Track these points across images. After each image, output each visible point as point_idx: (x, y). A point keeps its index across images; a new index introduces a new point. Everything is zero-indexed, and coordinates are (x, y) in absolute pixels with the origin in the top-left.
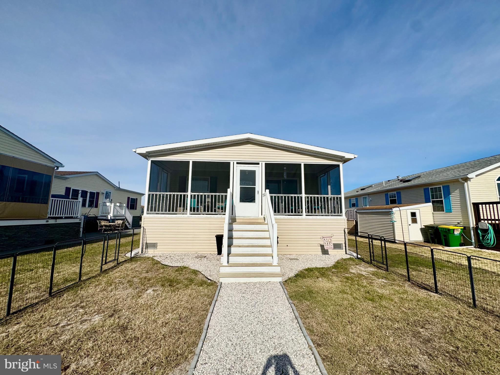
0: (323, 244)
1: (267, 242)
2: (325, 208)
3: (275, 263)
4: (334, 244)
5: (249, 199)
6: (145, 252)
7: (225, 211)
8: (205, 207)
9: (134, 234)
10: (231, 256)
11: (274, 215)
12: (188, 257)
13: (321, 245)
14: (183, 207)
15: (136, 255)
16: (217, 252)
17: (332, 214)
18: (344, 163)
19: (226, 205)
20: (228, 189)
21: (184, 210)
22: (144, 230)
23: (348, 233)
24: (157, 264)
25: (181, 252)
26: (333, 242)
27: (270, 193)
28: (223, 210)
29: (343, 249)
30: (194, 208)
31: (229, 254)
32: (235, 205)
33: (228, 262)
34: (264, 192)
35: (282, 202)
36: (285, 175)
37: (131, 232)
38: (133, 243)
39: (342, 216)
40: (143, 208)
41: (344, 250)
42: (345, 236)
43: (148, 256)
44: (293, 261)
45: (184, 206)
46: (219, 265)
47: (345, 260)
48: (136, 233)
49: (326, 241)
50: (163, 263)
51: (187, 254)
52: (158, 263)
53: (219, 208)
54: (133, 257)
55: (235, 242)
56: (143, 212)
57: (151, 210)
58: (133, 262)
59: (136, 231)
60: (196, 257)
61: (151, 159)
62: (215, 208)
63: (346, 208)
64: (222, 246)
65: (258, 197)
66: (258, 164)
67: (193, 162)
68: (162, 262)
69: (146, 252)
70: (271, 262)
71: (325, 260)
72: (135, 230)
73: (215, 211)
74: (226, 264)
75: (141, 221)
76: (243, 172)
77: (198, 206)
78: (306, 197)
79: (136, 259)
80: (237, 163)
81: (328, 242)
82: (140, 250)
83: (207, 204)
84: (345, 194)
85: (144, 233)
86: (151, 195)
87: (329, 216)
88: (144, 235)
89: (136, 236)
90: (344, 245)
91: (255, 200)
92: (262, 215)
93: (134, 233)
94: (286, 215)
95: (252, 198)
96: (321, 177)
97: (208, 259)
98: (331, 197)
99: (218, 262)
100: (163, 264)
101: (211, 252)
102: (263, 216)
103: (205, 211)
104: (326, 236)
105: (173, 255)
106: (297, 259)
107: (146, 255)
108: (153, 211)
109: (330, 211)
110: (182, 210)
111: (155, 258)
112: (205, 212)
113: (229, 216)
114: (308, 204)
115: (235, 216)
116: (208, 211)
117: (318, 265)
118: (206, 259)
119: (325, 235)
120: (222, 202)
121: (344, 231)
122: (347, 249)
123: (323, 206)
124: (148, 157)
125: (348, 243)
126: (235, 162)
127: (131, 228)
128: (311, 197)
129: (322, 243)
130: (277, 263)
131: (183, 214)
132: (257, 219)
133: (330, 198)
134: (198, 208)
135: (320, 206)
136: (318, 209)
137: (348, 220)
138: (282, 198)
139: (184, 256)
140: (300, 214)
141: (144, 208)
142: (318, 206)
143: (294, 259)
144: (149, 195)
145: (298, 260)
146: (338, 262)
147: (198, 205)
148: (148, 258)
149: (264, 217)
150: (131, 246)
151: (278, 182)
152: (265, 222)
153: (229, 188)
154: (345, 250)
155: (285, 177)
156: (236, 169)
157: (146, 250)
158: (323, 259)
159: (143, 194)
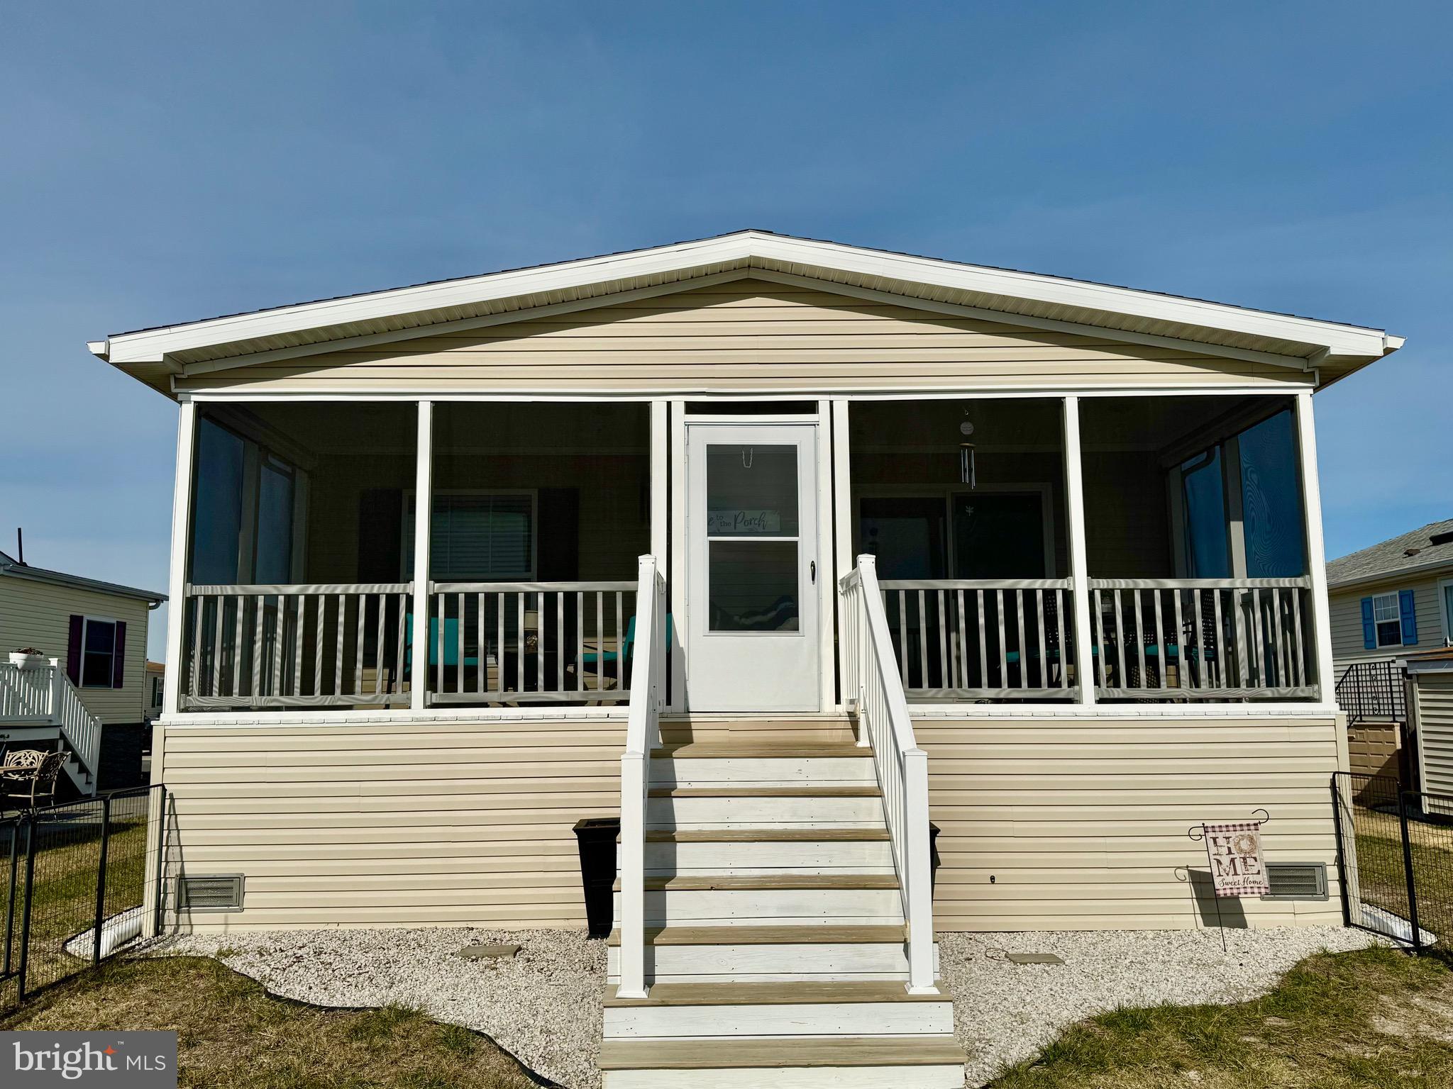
0: (1208, 870)
1: (872, 859)
2: (1212, 657)
3: (923, 984)
4: (1271, 867)
5: (764, 613)
6: (176, 931)
7: (627, 685)
8: (511, 659)
9: (111, 829)
10: (664, 940)
11: (910, 700)
12: (420, 953)
13: (1192, 873)
14: (385, 666)
15: (126, 946)
16: (585, 923)
17: (1254, 692)
18: (1323, 384)
19: (629, 647)
20: (642, 559)
21: (391, 680)
22: (167, 802)
23: (1356, 800)
24: (244, 994)
25: (377, 927)
26: (1266, 854)
27: (882, 574)
28: (615, 676)
29: (1326, 898)
30: (451, 672)
31: (654, 930)
32: (682, 643)
33: (649, 980)
34: (845, 569)
35: (952, 626)
36: (968, 462)
37: (91, 814)
38: (108, 877)
39: (1318, 700)
40: (156, 676)
41: (1336, 902)
42: (1337, 819)
43: (193, 954)
44: (1028, 968)
45: (390, 662)
46: (599, 997)
47: (1341, 959)
48: (122, 819)
50: (281, 992)
51: (412, 936)
52: (250, 987)
53: (590, 667)
54: (110, 959)
55: (688, 859)
56: (157, 701)
57: (205, 690)
58: (109, 984)
59: (121, 808)
60: (466, 955)
61: (195, 398)
62: (570, 669)
63: (1337, 653)
64: (615, 887)
65: (812, 598)
66: (811, 407)
67: (437, 406)
68: (271, 985)
69: (181, 930)
70: (899, 978)
71: (1220, 963)
72: (113, 803)
73: (571, 684)
74: (640, 993)
75: (150, 754)
76: (719, 458)
77: (471, 661)
78: (1097, 594)
79: (127, 969)
80: (691, 408)
82: (144, 918)
83: (526, 646)
84: (1330, 569)
85: (166, 818)
86: (201, 600)
87: (1239, 700)
88: (165, 833)
89: (124, 836)
90: (1333, 872)
91: (797, 615)
92: (838, 701)
93: (112, 820)
94: (979, 701)
95: (782, 606)
96: (1185, 474)
97: (536, 966)
98: (1251, 590)
99: (591, 980)
100: (278, 998)
101: (549, 924)
102: (843, 708)
103: (510, 683)
104: (1223, 823)
105: (334, 945)
106: (1052, 960)
107: (183, 946)
108: (215, 694)
109: (1244, 674)
110: (380, 684)
111: (237, 964)
112: (516, 689)
113: (651, 711)
114: (1106, 631)
115: (682, 709)
116: (531, 685)
117: (1177, 990)
118: (520, 966)
119: (1217, 815)
120: (610, 631)
121: (1329, 792)
122: (1350, 900)
123: (1201, 643)
124: (180, 382)
125: (1359, 859)
126: (679, 404)
127: (92, 790)
128: (1127, 595)
129: (1200, 861)
130: (936, 984)
131: (387, 707)
132: (814, 726)
133: (1243, 595)
134: (471, 672)
135: (1182, 640)
136: (1172, 660)
137: (1355, 725)
138: (952, 602)
139: (394, 951)
140: (1064, 691)
141: (163, 674)
142: (1170, 646)
143: (1037, 959)
144: (190, 603)
145: (1058, 962)
146: (1297, 975)
147: (471, 651)
148: (195, 962)
149: (850, 714)
150: (94, 895)
151: (930, 509)
152: (857, 739)
153: (647, 550)
154: (1339, 900)
155: (970, 480)
156: (684, 443)
157: (184, 917)
158: (1210, 957)
159: (160, 599)
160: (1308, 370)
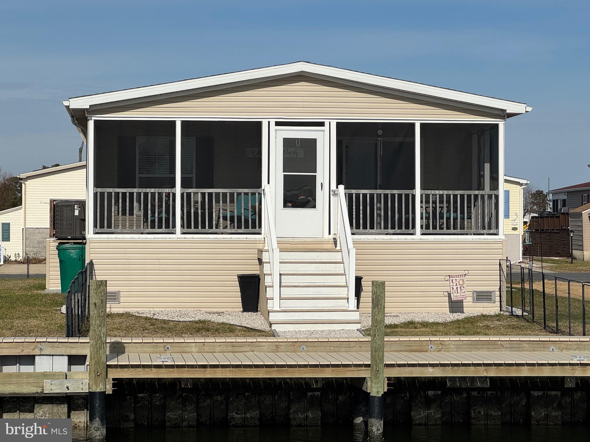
1: (340, 280)
11: (353, 234)
13: (447, 293)
17: (476, 231)
27: (347, 189)
29: (495, 303)
30: (189, 221)
34: (333, 188)
36: (379, 146)
42: (500, 276)
49: (455, 284)
57: (102, 226)
61: (93, 118)
65: (321, 196)
66: (322, 124)
67: (183, 122)
74: (279, 309)
76: (288, 143)
78: (424, 196)
80: (278, 124)
81: (458, 286)
86: (98, 194)
87: (470, 234)
90: (498, 293)
92: (330, 234)
98: (478, 195)
102: (332, 236)
103: (211, 226)
104: (455, 275)
112: (212, 228)
121: (498, 266)
122: (502, 303)
124: (88, 112)
126: (273, 124)
128: (434, 196)
131: (168, 233)
132: (321, 242)
140: (411, 231)
144: (95, 195)
149: (334, 239)
152: (336, 247)
154: (499, 303)
156: (274, 137)
160: (503, 114)
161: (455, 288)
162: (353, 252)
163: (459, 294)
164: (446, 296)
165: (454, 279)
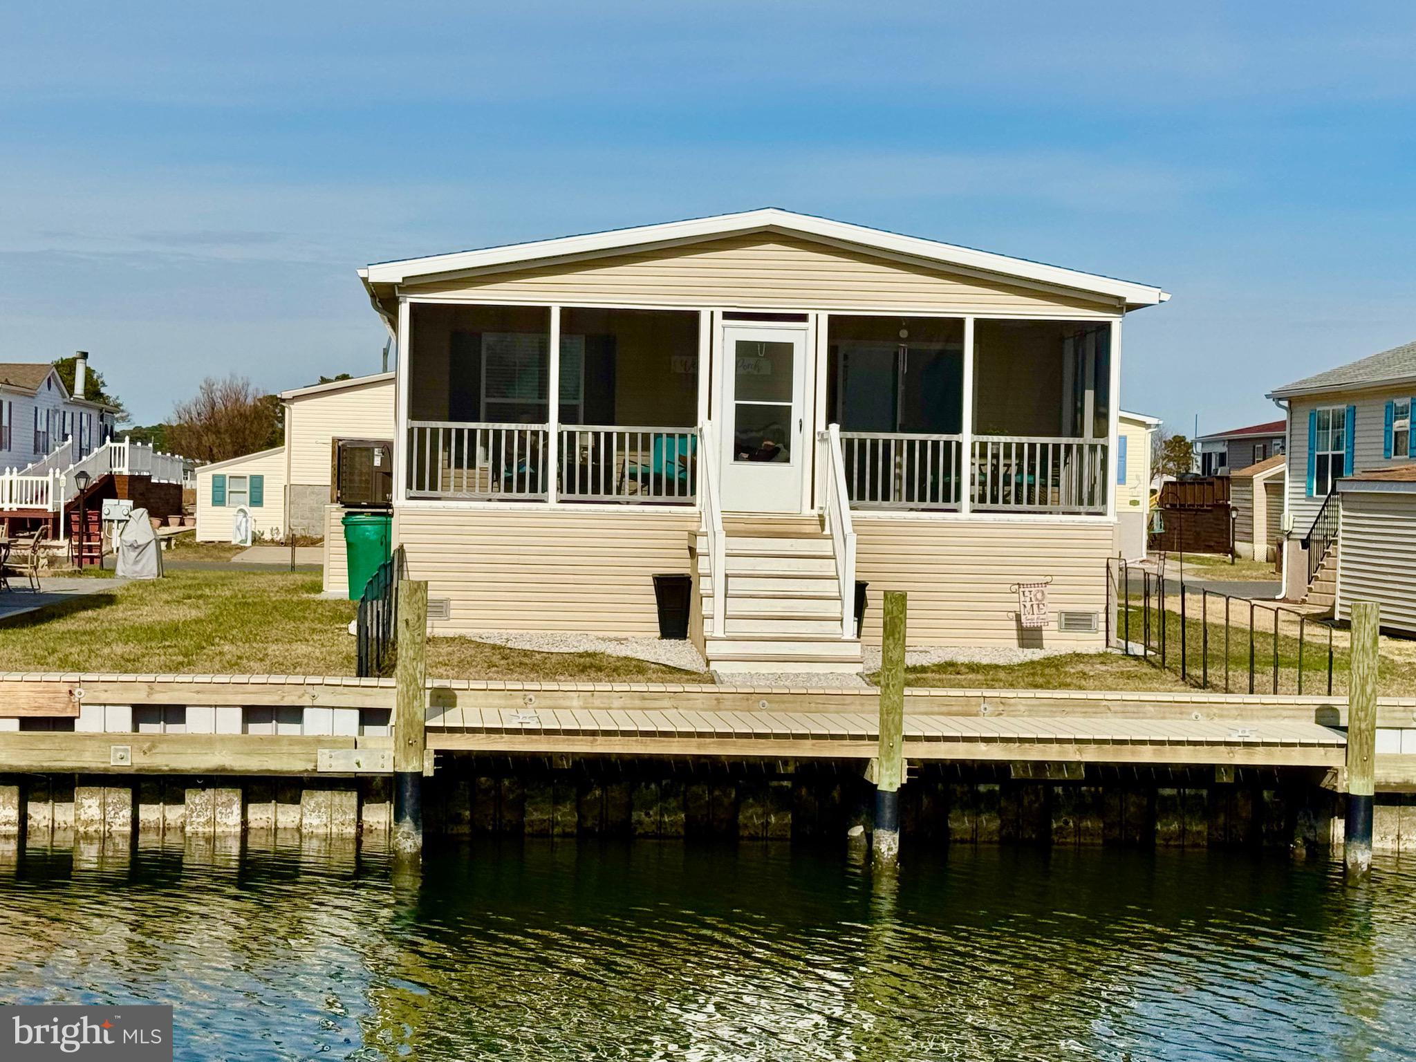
1: (829, 588)
11: (852, 508)
13: (1014, 615)
17: (1067, 508)
27: (842, 430)
28: (685, 490)
33: (725, 632)
41: (1101, 635)
42: (1108, 585)
49: (1028, 599)
57: (420, 487)
61: (409, 300)
65: (799, 441)
66: (803, 318)
67: (563, 310)
70: (838, 635)
74: (722, 635)
76: (745, 350)
78: (977, 444)
80: (727, 316)
81: (1034, 602)
90: (1100, 618)
92: (812, 507)
94: (899, 510)
102: (816, 512)
104: (1028, 583)
106: (924, 652)
126: (718, 313)
132: (800, 522)
140: (951, 505)
144: (410, 432)
145: (927, 652)
149: (820, 516)
152: (823, 529)
154: (1104, 634)
156: (721, 339)
160: (1120, 306)
161: (1028, 605)
162: (852, 540)
163: (1035, 616)
164: (1011, 620)
165: (1027, 590)
